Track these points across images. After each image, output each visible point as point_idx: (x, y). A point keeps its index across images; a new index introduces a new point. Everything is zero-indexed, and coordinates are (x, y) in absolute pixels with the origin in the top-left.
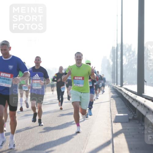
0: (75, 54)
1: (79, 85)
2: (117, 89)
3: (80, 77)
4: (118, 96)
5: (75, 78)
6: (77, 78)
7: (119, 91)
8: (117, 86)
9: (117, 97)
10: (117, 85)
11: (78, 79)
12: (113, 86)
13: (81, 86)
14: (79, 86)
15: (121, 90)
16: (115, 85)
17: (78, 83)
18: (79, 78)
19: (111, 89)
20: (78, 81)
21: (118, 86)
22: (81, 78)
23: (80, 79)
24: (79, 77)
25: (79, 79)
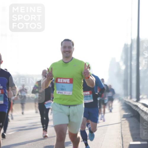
0: (62, 43)
1: (64, 92)
2: (132, 106)
3: (66, 79)
4: (132, 115)
5: (59, 80)
6: (61, 79)
7: (134, 108)
8: (130, 101)
9: (131, 117)
10: (131, 98)
11: (63, 83)
12: (126, 101)
13: (67, 93)
14: (64, 94)
15: (137, 106)
16: (128, 99)
17: (62, 89)
18: (65, 81)
19: (122, 106)
20: (62, 86)
21: (133, 101)
22: (68, 81)
23: (67, 83)
24: (64, 78)
25: (65, 83)
